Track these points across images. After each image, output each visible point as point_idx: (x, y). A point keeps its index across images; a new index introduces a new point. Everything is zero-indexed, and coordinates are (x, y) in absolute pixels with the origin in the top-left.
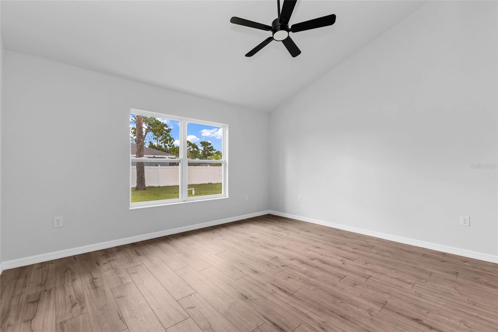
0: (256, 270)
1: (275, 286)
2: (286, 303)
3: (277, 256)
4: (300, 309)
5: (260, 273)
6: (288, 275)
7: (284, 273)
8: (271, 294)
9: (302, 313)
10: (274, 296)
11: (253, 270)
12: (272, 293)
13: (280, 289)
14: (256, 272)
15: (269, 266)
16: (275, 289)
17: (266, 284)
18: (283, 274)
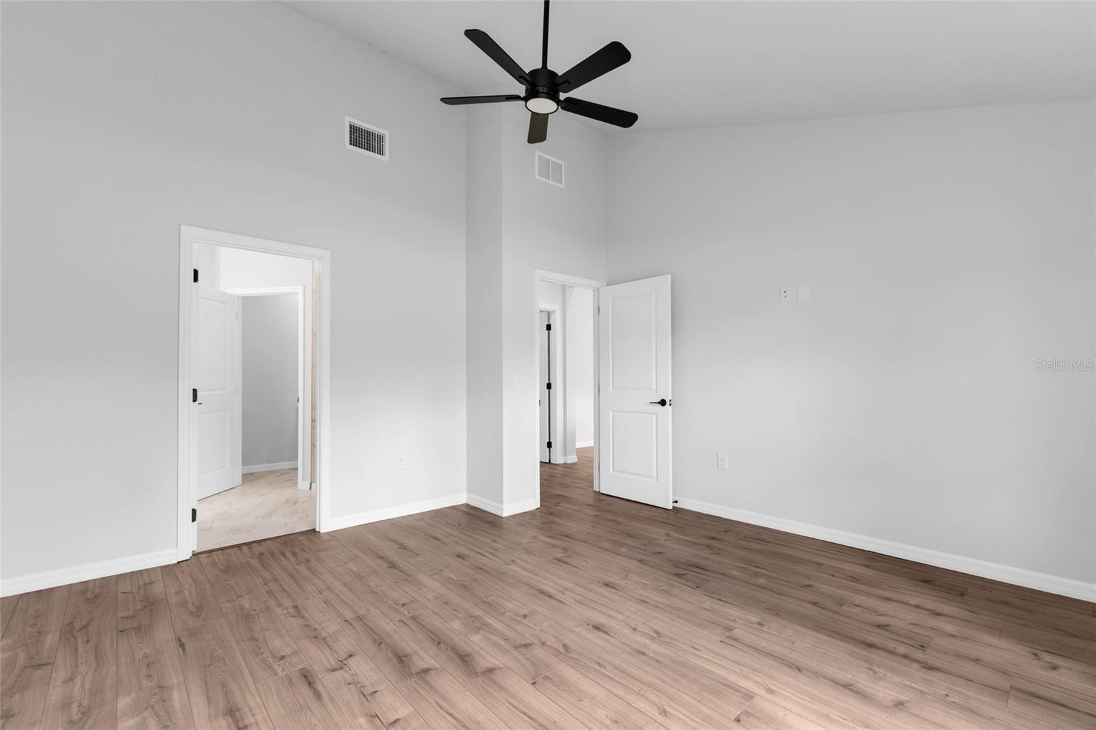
0: (597, 632)
1: (558, 600)
2: (545, 579)
3: (532, 688)
4: (530, 575)
5: (588, 625)
6: (525, 621)
7: (532, 625)
8: (567, 589)
9: (528, 571)
10: (562, 586)
11: (606, 632)
12: (564, 590)
13: (550, 596)
14: (597, 628)
15: (565, 646)
16: (559, 596)
17: (574, 602)
18: (534, 625)
